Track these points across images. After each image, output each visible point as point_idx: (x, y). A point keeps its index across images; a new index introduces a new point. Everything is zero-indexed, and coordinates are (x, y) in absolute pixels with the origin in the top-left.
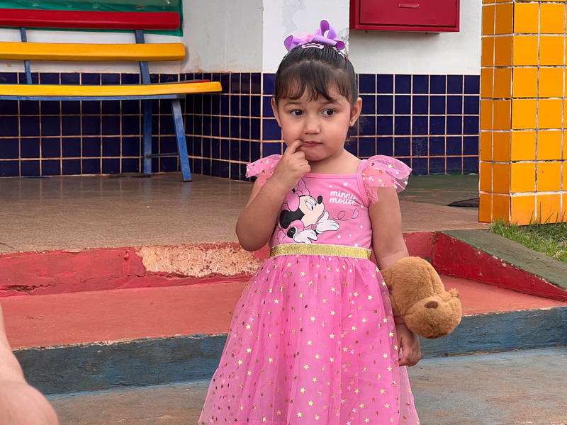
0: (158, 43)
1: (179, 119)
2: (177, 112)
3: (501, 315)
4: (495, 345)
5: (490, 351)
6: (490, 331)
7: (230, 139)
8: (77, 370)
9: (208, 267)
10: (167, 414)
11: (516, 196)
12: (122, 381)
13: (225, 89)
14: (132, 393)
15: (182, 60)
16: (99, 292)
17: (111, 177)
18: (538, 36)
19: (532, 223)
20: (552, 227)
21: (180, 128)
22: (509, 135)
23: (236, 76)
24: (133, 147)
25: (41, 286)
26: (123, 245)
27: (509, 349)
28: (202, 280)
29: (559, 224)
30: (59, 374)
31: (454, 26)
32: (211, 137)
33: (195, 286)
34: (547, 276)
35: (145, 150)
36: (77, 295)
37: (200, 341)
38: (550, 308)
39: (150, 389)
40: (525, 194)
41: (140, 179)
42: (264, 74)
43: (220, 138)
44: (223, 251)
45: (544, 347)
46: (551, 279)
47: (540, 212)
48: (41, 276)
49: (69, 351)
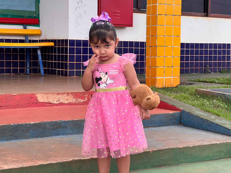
0: (31, 29)
1: (40, 55)
2: (39, 52)
3: (157, 115)
4: (155, 125)
5: (154, 127)
6: (154, 120)
7: (57, 62)
8: (21, 132)
9: (59, 100)
10: (53, 145)
11: (158, 78)
12: (36, 136)
13: (55, 45)
14: (40, 140)
15: (39, 35)
16: (23, 109)
17: (16, 75)
18: (165, 26)
19: (163, 87)
20: (169, 88)
21: (40, 58)
22: (156, 58)
23: (59, 40)
24: (23, 64)
25: (3, 106)
26: (30, 93)
27: (160, 126)
28: (57, 105)
29: (171, 87)
30: (15, 133)
31: (131, 25)
32: (50, 61)
33: (55, 106)
34: (171, 103)
35: (27, 65)
36: (16, 109)
37: (61, 123)
38: (172, 113)
39: (45, 138)
40: (161, 78)
41: (26, 75)
42: (69, 40)
43: (54, 61)
44: (64, 95)
45: (170, 125)
46: (172, 104)
47: (165, 84)
48: (3, 103)
49: (18, 125)
